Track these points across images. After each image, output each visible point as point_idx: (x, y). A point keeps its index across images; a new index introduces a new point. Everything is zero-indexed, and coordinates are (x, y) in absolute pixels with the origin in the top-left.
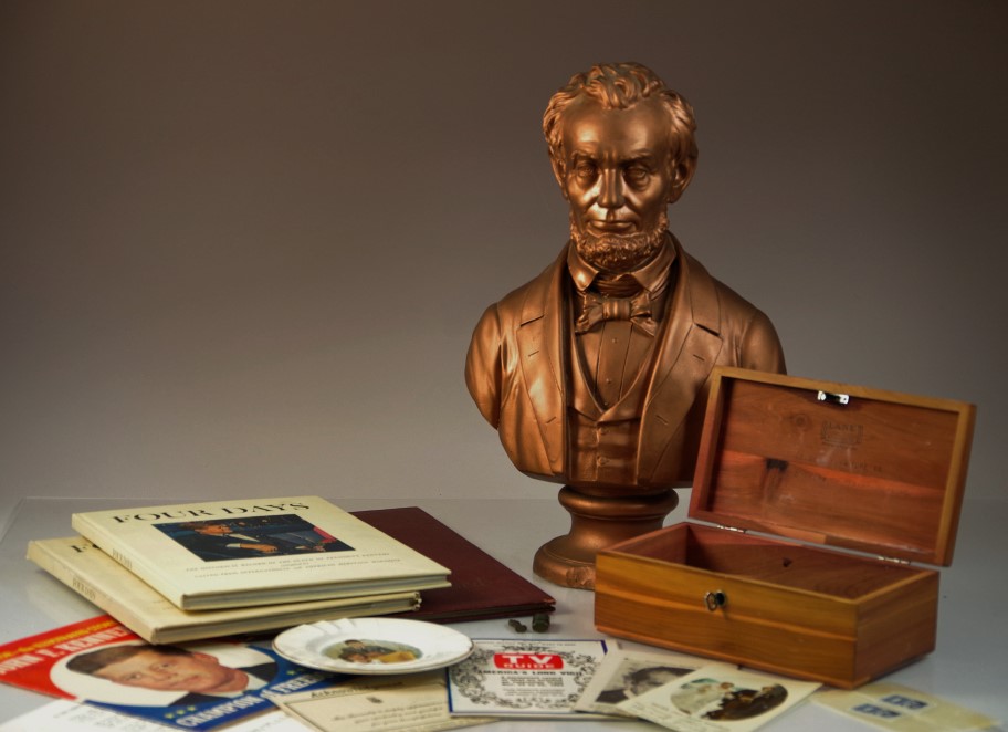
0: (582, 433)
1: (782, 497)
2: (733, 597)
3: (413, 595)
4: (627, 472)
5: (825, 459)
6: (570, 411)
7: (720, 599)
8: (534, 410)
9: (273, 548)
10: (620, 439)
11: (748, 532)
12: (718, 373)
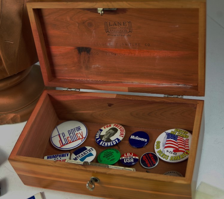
11: (82, 90)
12: (30, 7)
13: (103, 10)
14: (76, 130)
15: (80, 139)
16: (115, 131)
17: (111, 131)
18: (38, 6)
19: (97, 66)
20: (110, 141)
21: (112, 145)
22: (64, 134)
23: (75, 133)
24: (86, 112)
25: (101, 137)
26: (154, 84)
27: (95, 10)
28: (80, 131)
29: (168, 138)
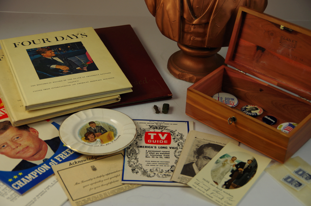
0: (186, 26)
1: (261, 62)
2: (239, 119)
3: (117, 97)
4: (203, 42)
5: (280, 51)
6: (182, 18)
7: (234, 119)
8: (168, 16)
9: (68, 68)
10: (201, 30)
11: (247, 74)
12: (241, 9)
13: (284, 28)
14: (231, 100)
15: (231, 104)
16: (257, 109)
17: (254, 108)
18: (246, 10)
19: (264, 62)
20: (251, 112)
21: (251, 115)
22: (222, 98)
23: (230, 101)
24: (243, 90)
25: (246, 109)
26: (295, 87)
27: (279, 26)
28: (233, 101)
29: (289, 126)
